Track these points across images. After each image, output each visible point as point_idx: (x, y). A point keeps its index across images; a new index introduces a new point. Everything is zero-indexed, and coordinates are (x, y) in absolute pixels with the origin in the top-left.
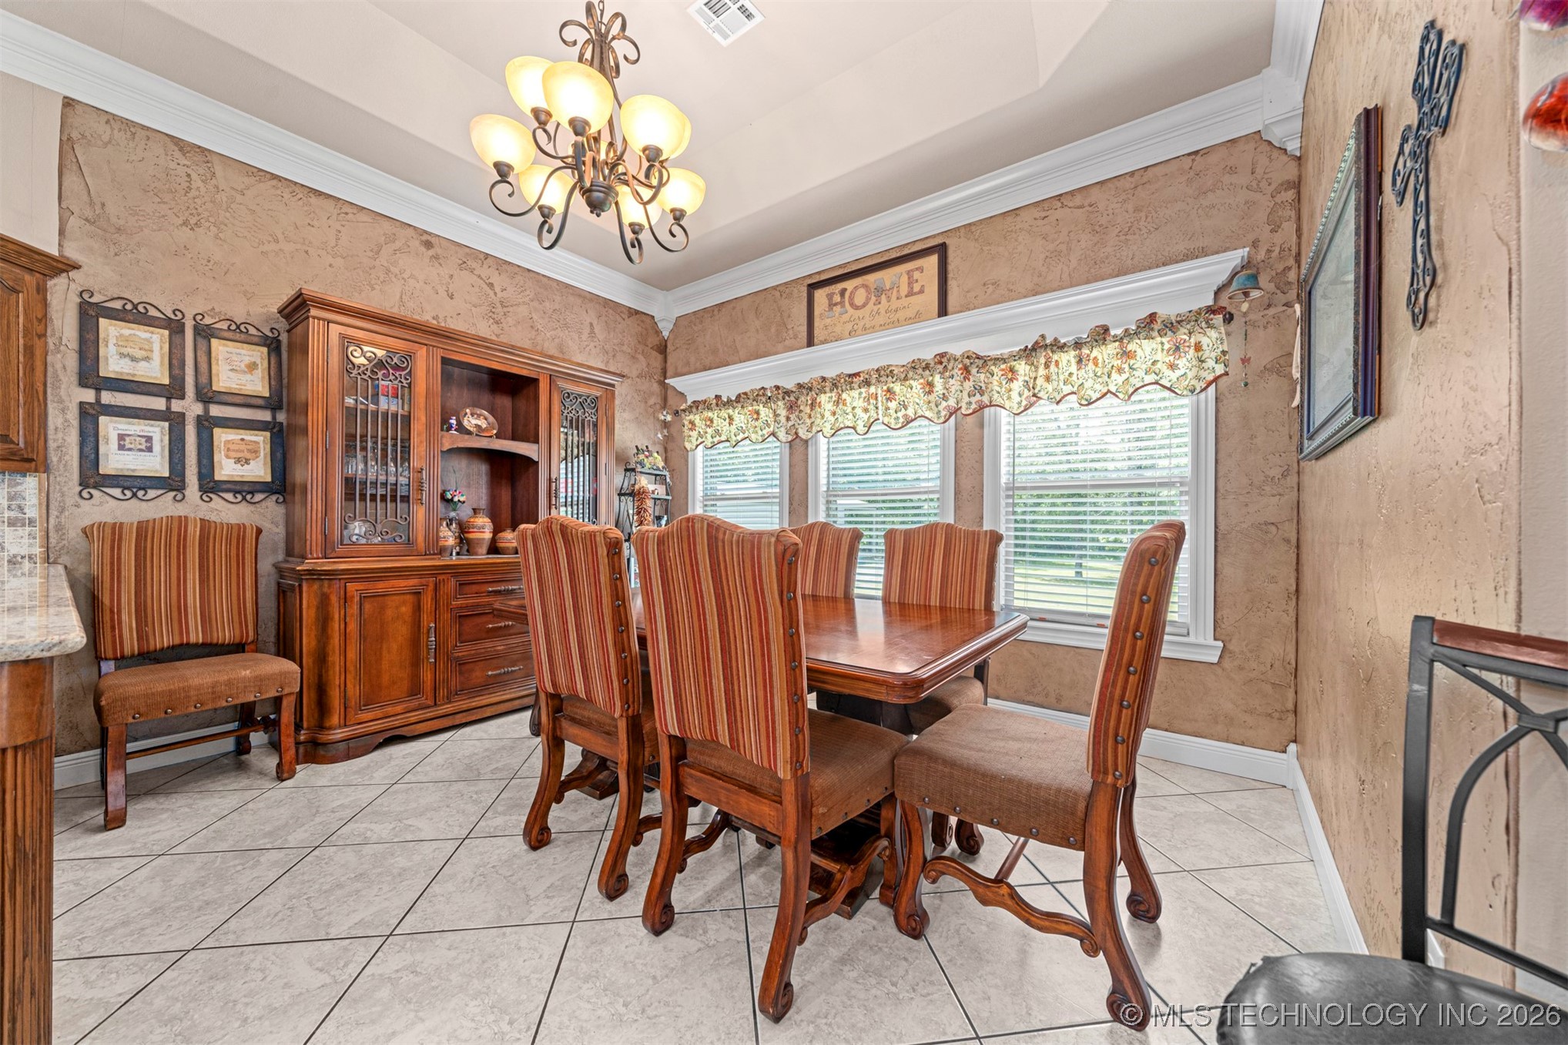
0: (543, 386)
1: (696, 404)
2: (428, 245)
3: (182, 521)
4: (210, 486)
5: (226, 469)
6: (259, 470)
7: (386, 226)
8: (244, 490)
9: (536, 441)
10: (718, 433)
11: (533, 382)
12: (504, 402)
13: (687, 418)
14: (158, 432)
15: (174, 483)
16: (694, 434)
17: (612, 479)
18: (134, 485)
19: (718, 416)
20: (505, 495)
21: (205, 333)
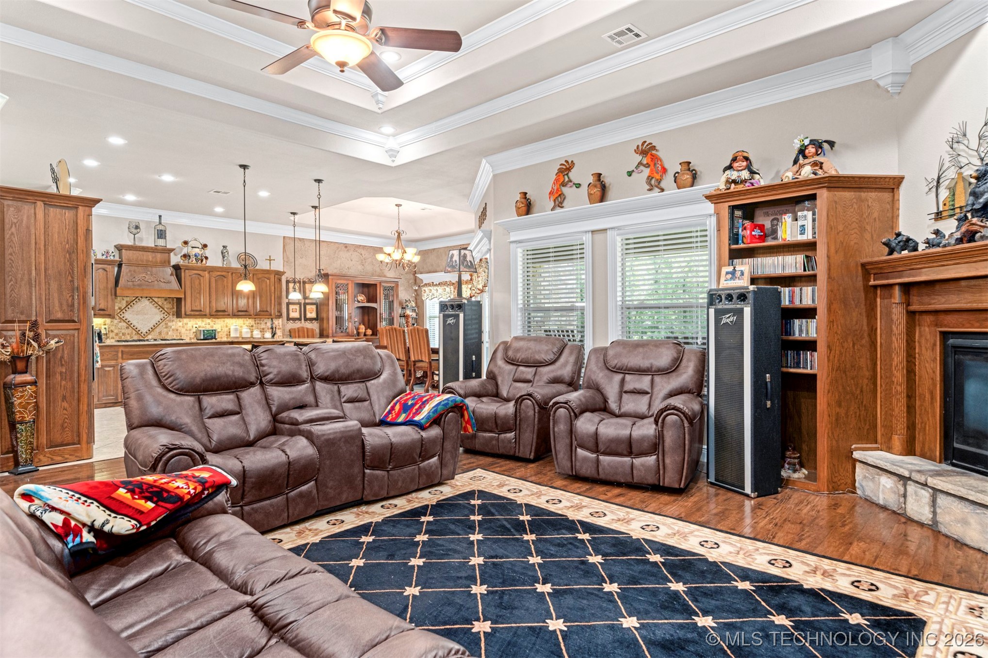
0: (378, 286)
1: (426, 285)
2: (346, 247)
3: (303, 328)
4: (306, 319)
5: (309, 315)
6: (314, 315)
7: (337, 245)
8: (311, 319)
9: (376, 302)
10: (433, 294)
11: (376, 285)
12: (366, 290)
13: (423, 289)
14: (297, 307)
15: (300, 319)
16: (426, 294)
17: (398, 311)
18: (294, 319)
19: (433, 289)
20: (366, 318)
21: (304, 283)
